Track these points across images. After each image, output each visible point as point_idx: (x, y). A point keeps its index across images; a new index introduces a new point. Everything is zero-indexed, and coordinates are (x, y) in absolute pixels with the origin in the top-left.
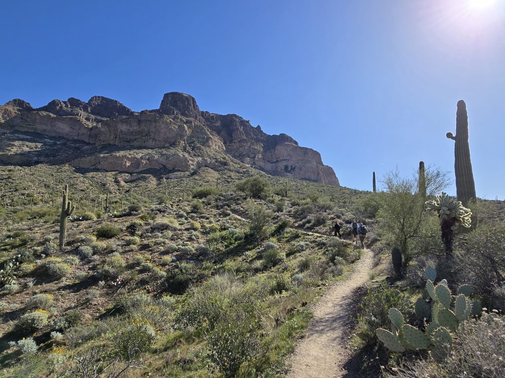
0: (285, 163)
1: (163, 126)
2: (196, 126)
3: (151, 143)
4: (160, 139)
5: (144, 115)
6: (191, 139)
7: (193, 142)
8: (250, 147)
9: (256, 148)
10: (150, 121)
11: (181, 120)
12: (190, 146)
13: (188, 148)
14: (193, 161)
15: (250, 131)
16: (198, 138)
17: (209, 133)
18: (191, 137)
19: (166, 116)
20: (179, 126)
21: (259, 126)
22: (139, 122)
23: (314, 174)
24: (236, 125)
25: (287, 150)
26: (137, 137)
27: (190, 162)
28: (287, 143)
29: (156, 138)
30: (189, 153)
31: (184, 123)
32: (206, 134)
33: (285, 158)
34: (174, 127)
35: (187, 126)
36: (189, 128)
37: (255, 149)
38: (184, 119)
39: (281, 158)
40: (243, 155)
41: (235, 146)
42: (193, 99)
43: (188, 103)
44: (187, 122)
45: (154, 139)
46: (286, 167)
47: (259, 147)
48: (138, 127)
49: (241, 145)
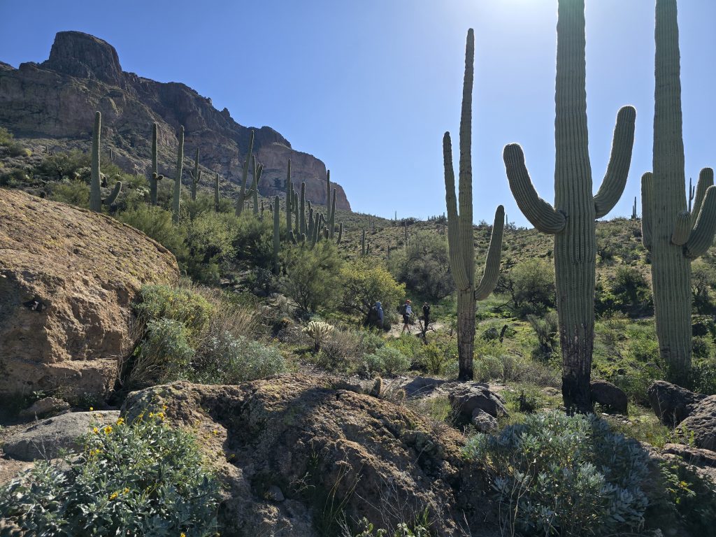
0: (274, 176)
1: (73, 97)
2: (130, 103)
3: (51, 127)
4: (69, 121)
5: (30, 72)
6: (123, 126)
7: (128, 131)
8: (219, 146)
9: (229, 147)
10: (43, 85)
11: (103, 90)
12: (126, 138)
13: (124, 142)
14: (140, 165)
15: (213, 117)
16: (136, 124)
17: (153, 118)
18: (123, 121)
19: (74, 79)
20: (101, 101)
21: (226, 109)
22: (23, 86)
23: (318, 194)
24: (191, 105)
25: (276, 155)
26: (23, 113)
27: (136, 167)
28: (276, 143)
29: (60, 119)
30: (129, 151)
31: (108, 95)
32: (149, 119)
33: (273, 168)
34: (93, 102)
35: (114, 101)
36: (118, 105)
37: (229, 150)
38: (108, 87)
39: (268, 168)
40: (211, 159)
41: (193, 142)
42: (113, 50)
43: (107, 57)
44: (113, 94)
45: (57, 119)
46: (277, 182)
47: (232, 147)
48: (21, 95)
49: (205, 142)
